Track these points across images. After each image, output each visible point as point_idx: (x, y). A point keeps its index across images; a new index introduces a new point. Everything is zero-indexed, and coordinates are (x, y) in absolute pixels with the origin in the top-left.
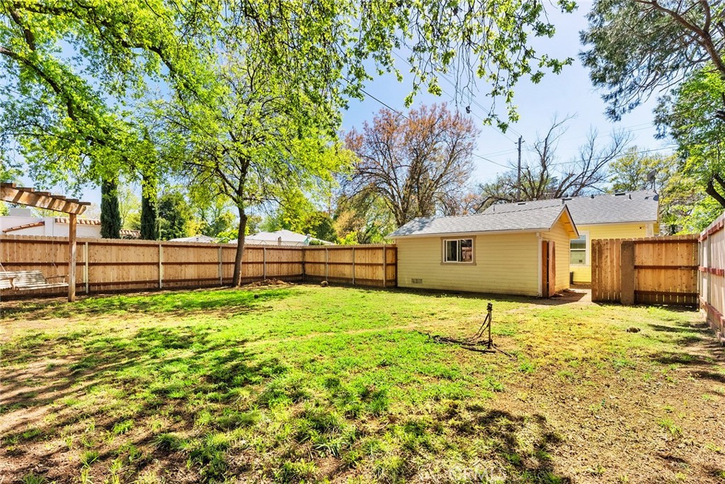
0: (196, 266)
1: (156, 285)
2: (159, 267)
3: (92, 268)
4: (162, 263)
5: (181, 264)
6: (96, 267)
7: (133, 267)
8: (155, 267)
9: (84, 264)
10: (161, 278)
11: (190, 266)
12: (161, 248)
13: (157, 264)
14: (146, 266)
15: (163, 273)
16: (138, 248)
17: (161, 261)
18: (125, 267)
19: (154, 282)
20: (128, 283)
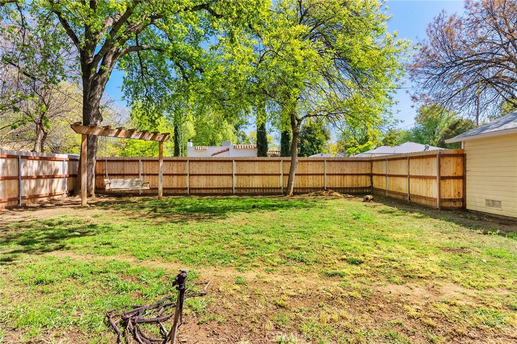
0: (261, 176)
1: (231, 191)
2: (233, 177)
3: (191, 177)
4: (235, 175)
5: (249, 175)
6: (194, 177)
7: (216, 177)
8: (230, 177)
9: (186, 175)
10: (235, 186)
11: (256, 177)
12: (234, 163)
13: (231, 175)
14: (224, 177)
15: (235, 182)
16: (219, 163)
17: (235, 172)
18: (211, 177)
19: (229, 188)
20: (212, 189)
